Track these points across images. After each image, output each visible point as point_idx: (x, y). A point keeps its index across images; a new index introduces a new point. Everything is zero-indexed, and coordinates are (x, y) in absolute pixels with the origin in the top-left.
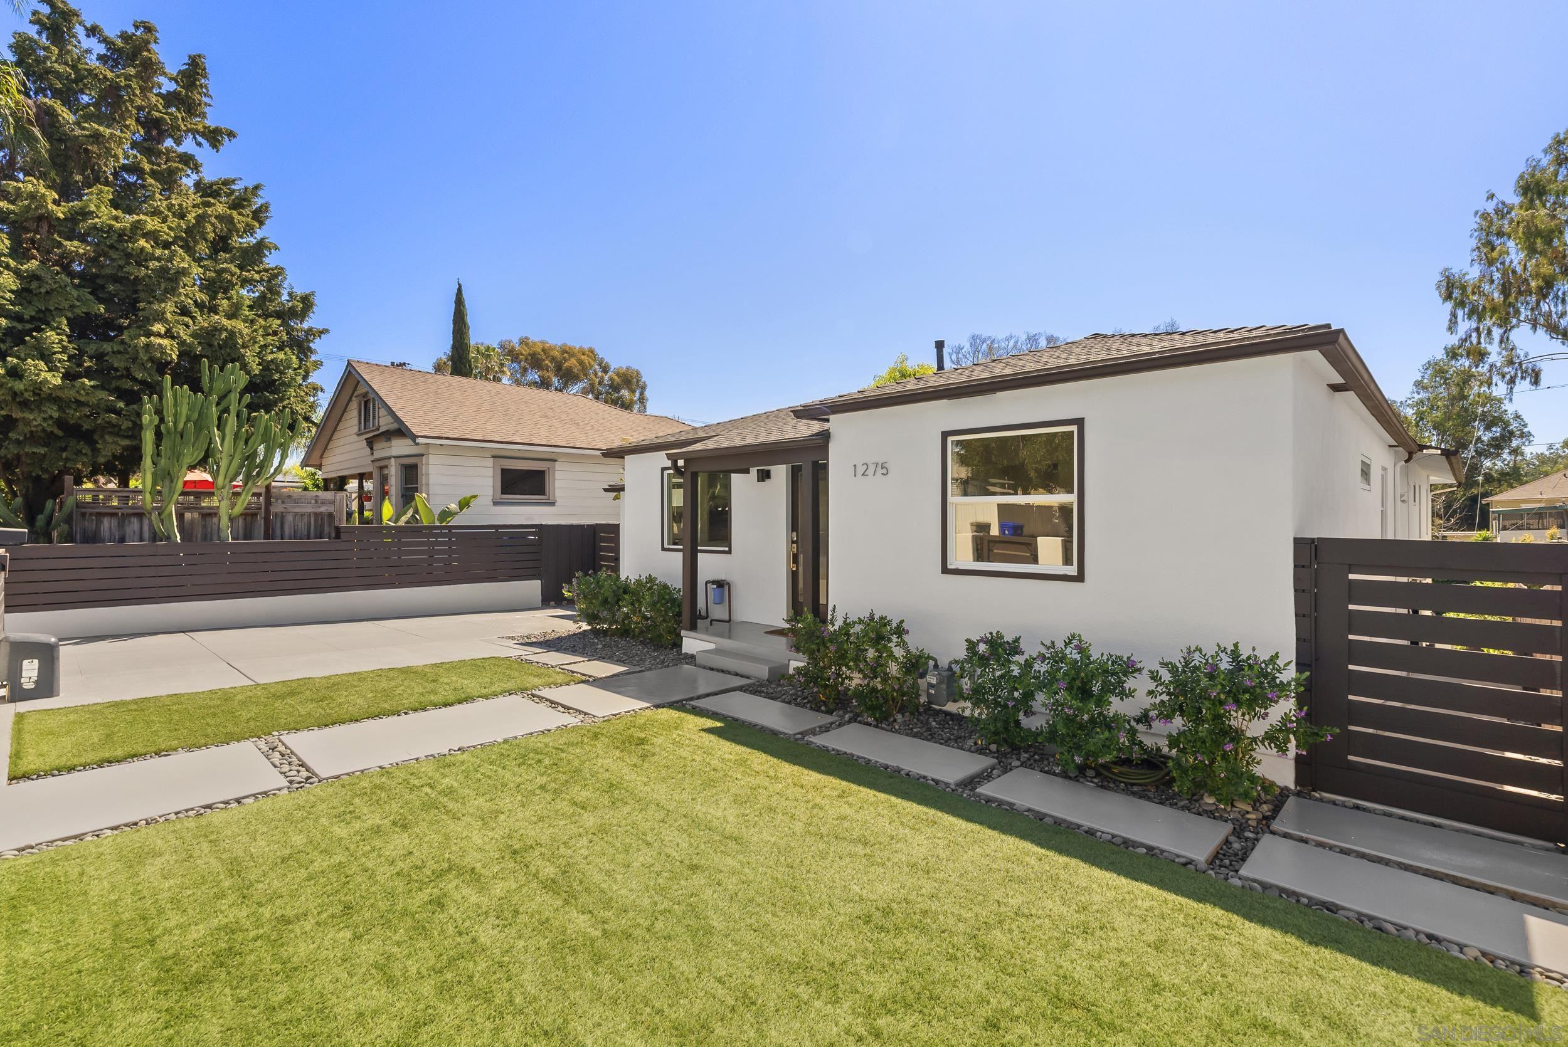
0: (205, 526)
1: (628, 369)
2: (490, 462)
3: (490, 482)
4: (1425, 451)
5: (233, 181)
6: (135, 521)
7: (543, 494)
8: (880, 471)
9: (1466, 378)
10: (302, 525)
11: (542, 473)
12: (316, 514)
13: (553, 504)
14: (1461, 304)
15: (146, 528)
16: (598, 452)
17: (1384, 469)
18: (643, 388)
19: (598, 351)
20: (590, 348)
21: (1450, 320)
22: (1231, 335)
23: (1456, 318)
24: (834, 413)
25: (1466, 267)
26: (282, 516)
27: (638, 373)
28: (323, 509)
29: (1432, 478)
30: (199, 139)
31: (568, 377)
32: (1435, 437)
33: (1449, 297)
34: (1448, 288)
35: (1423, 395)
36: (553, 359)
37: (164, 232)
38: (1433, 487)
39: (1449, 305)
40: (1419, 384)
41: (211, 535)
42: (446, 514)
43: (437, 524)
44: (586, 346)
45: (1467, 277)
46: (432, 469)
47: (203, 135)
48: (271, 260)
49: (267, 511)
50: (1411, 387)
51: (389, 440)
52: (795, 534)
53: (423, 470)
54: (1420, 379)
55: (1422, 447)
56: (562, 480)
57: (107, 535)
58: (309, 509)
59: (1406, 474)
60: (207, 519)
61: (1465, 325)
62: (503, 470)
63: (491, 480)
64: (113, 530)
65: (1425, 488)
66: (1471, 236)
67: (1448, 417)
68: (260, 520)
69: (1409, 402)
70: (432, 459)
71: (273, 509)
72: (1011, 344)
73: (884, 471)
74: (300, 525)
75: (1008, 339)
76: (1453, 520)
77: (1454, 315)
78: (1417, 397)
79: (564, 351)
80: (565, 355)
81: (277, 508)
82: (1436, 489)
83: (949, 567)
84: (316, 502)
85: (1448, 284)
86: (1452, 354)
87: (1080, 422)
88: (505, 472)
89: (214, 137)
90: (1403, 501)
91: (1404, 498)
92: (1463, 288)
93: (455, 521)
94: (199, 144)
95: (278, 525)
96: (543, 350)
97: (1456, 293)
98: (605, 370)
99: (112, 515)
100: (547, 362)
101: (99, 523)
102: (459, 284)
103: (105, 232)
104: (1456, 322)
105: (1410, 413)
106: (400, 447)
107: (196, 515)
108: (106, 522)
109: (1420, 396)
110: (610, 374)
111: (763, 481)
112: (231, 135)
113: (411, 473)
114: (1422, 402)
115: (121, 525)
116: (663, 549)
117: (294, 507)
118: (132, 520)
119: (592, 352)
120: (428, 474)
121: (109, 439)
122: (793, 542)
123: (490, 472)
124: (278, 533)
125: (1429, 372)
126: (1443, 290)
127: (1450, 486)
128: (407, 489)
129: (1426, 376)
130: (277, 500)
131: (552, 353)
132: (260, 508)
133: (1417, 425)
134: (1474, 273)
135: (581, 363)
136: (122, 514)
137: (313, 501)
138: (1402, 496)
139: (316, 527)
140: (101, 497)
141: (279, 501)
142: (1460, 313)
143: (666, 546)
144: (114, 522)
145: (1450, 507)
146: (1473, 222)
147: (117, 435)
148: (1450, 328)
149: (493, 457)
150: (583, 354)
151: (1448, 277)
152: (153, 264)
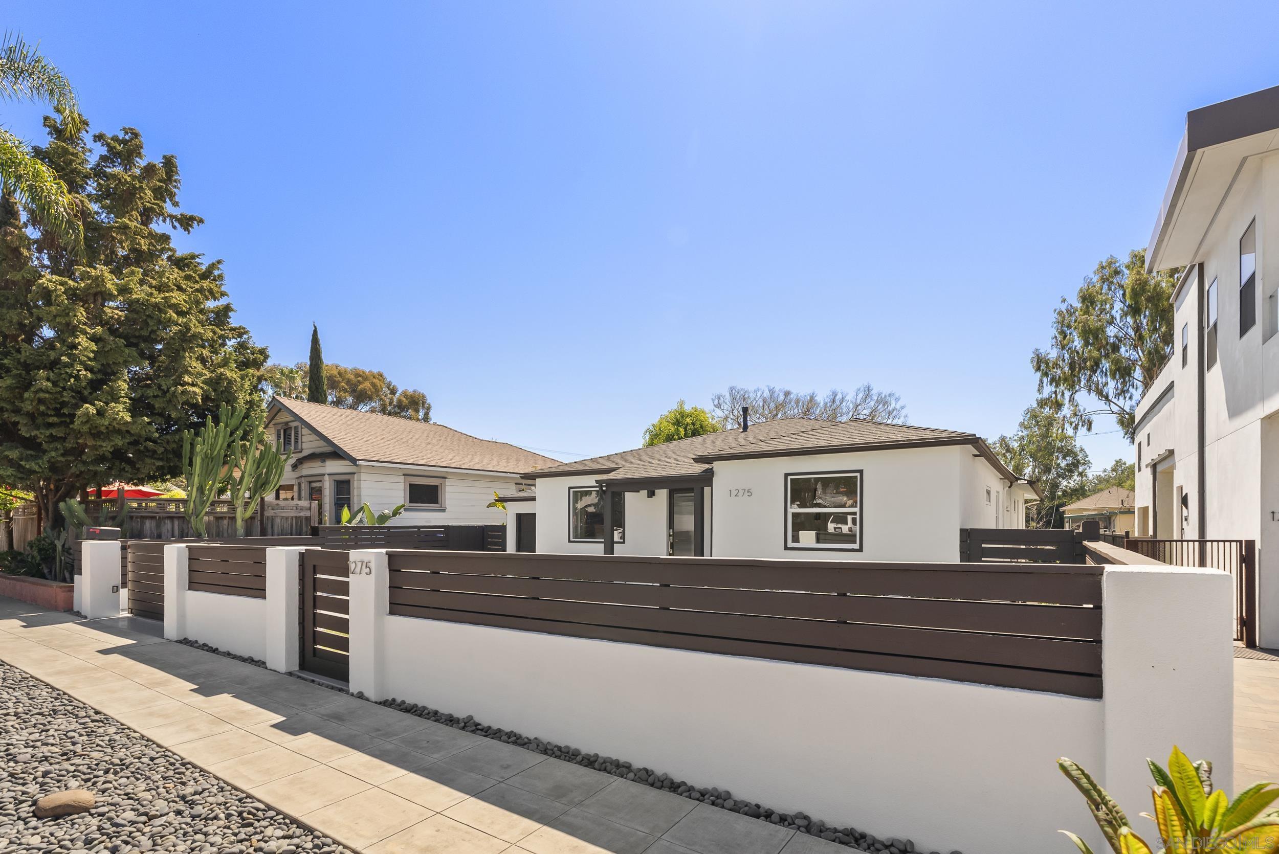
0: (218, 527)
1: (415, 391)
2: (401, 479)
3: (402, 494)
4: (1019, 481)
5: (198, 256)
6: (168, 522)
7: (437, 503)
8: (746, 493)
9: (1050, 422)
10: (287, 526)
11: (437, 487)
12: (296, 517)
13: (444, 510)
14: (1046, 374)
15: (176, 528)
16: (518, 476)
17: (998, 492)
18: (429, 409)
19: (385, 375)
20: (379, 372)
21: (1039, 385)
22: (933, 434)
23: (1043, 383)
24: (715, 461)
25: (1049, 350)
26: (272, 519)
27: (424, 396)
28: (302, 514)
29: (1025, 495)
30: (176, 224)
31: (361, 397)
32: (1031, 464)
33: (1038, 369)
34: (1038, 362)
35: (1025, 433)
36: (348, 382)
37: (182, 305)
38: (1026, 502)
39: (1039, 374)
40: (1022, 424)
41: (223, 532)
42: (383, 518)
43: (377, 525)
44: (375, 371)
45: (1049, 356)
46: (363, 484)
47: (178, 220)
48: (234, 321)
49: (262, 515)
50: (1017, 427)
51: (324, 461)
52: (671, 530)
53: (355, 484)
54: (1022, 421)
55: (1018, 479)
56: (451, 493)
57: (148, 532)
58: (293, 514)
59: (1009, 494)
60: (220, 521)
61: (1048, 389)
62: (410, 484)
63: (402, 492)
64: (153, 530)
65: (1021, 502)
66: (1052, 327)
67: (1039, 449)
68: (257, 523)
69: (1016, 438)
70: (364, 477)
71: (267, 514)
72: (759, 395)
73: (750, 494)
74: (285, 526)
75: (756, 391)
76: (1041, 523)
77: (1041, 382)
78: (1020, 433)
79: (358, 375)
80: (359, 379)
81: (269, 513)
82: (1028, 503)
83: (788, 546)
84: (297, 509)
85: (1038, 360)
86: (1042, 403)
87: (861, 472)
88: (412, 486)
89: (186, 222)
90: (1007, 511)
91: (1008, 509)
92: (1047, 364)
93: (389, 523)
94: (174, 227)
95: (270, 526)
96: (340, 374)
97: (1043, 366)
98: (393, 392)
99: (153, 518)
100: (343, 384)
101: (143, 524)
102: (315, 327)
103: (145, 305)
104: (1043, 386)
105: (1016, 446)
106: (334, 467)
107: (212, 518)
108: (148, 523)
109: (1023, 434)
110: (397, 395)
111: (651, 497)
112: (201, 221)
113: (343, 488)
114: (1023, 438)
115: (158, 526)
116: (570, 541)
117: (282, 512)
118: (166, 521)
119: (381, 376)
120: (359, 488)
121: (148, 461)
122: (670, 536)
123: (402, 486)
124: (269, 531)
125: (1028, 416)
126: (1035, 364)
127: (1035, 500)
128: (338, 499)
129: (1026, 419)
130: (268, 507)
131: (347, 377)
132: (257, 513)
133: (1020, 454)
134: (1053, 354)
135: (373, 385)
136: (159, 517)
137: (295, 508)
138: (1007, 508)
139: (296, 529)
140: (144, 504)
141: (270, 508)
142: (1045, 380)
143: (572, 539)
144: (154, 523)
145: (1040, 513)
146: (1054, 317)
147: (152, 457)
148: (1039, 390)
149: (404, 475)
150: (374, 377)
151: (1038, 355)
152: (175, 329)
